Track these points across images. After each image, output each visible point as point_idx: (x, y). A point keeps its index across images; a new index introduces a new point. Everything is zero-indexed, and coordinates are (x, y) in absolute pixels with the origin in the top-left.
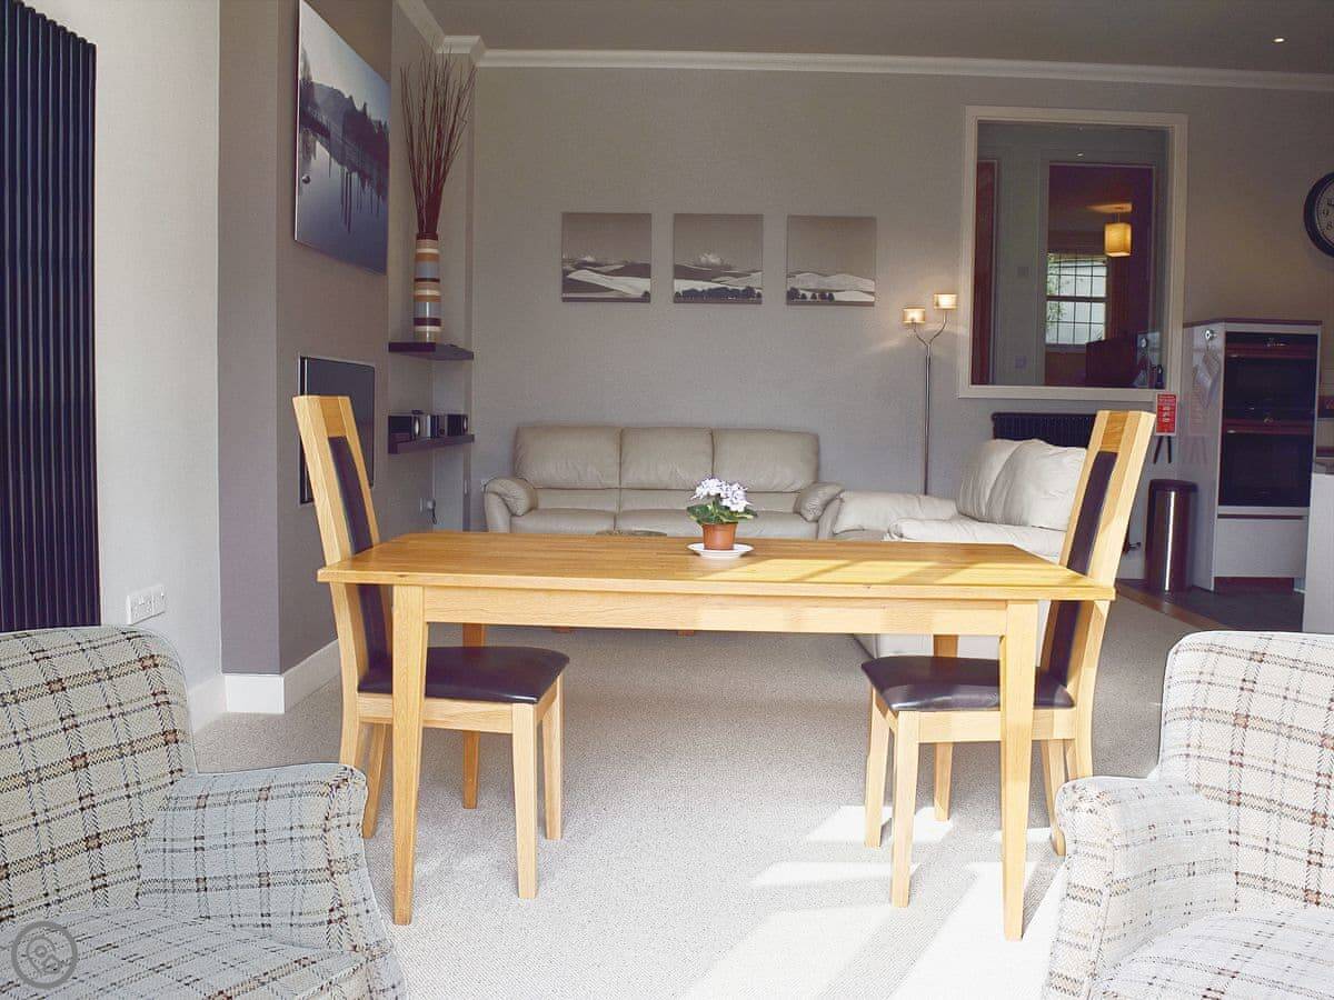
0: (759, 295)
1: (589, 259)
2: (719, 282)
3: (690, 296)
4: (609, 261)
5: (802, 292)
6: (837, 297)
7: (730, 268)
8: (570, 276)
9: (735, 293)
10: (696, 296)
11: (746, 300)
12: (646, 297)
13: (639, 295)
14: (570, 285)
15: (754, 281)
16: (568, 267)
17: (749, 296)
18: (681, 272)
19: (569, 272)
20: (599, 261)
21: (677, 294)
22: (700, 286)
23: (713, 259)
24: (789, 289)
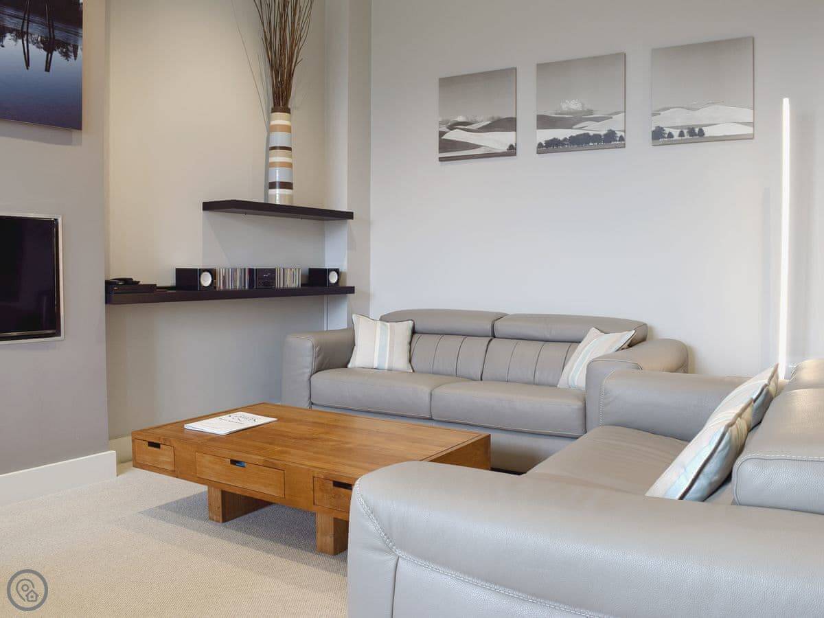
0: (622, 139)
1: (461, 119)
2: (580, 128)
3: (552, 146)
4: (478, 119)
5: (667, 131)
6: (708, 132)
7: (591, 112)
8: (445, 137)
9: (596, 138)
10: (557, 146)
11: (608, 145)
12: (512, 151)
13: (504, 149)
14: (445, 145)
15: (616, 125)
16: (444, 129)
17: (610, 139)
18: (544, 122)
19: (444, 133)
20: (469, 120)
21: (540, 145)
22: (561, 134)
23: (573, 105)
24: (654, 129)
